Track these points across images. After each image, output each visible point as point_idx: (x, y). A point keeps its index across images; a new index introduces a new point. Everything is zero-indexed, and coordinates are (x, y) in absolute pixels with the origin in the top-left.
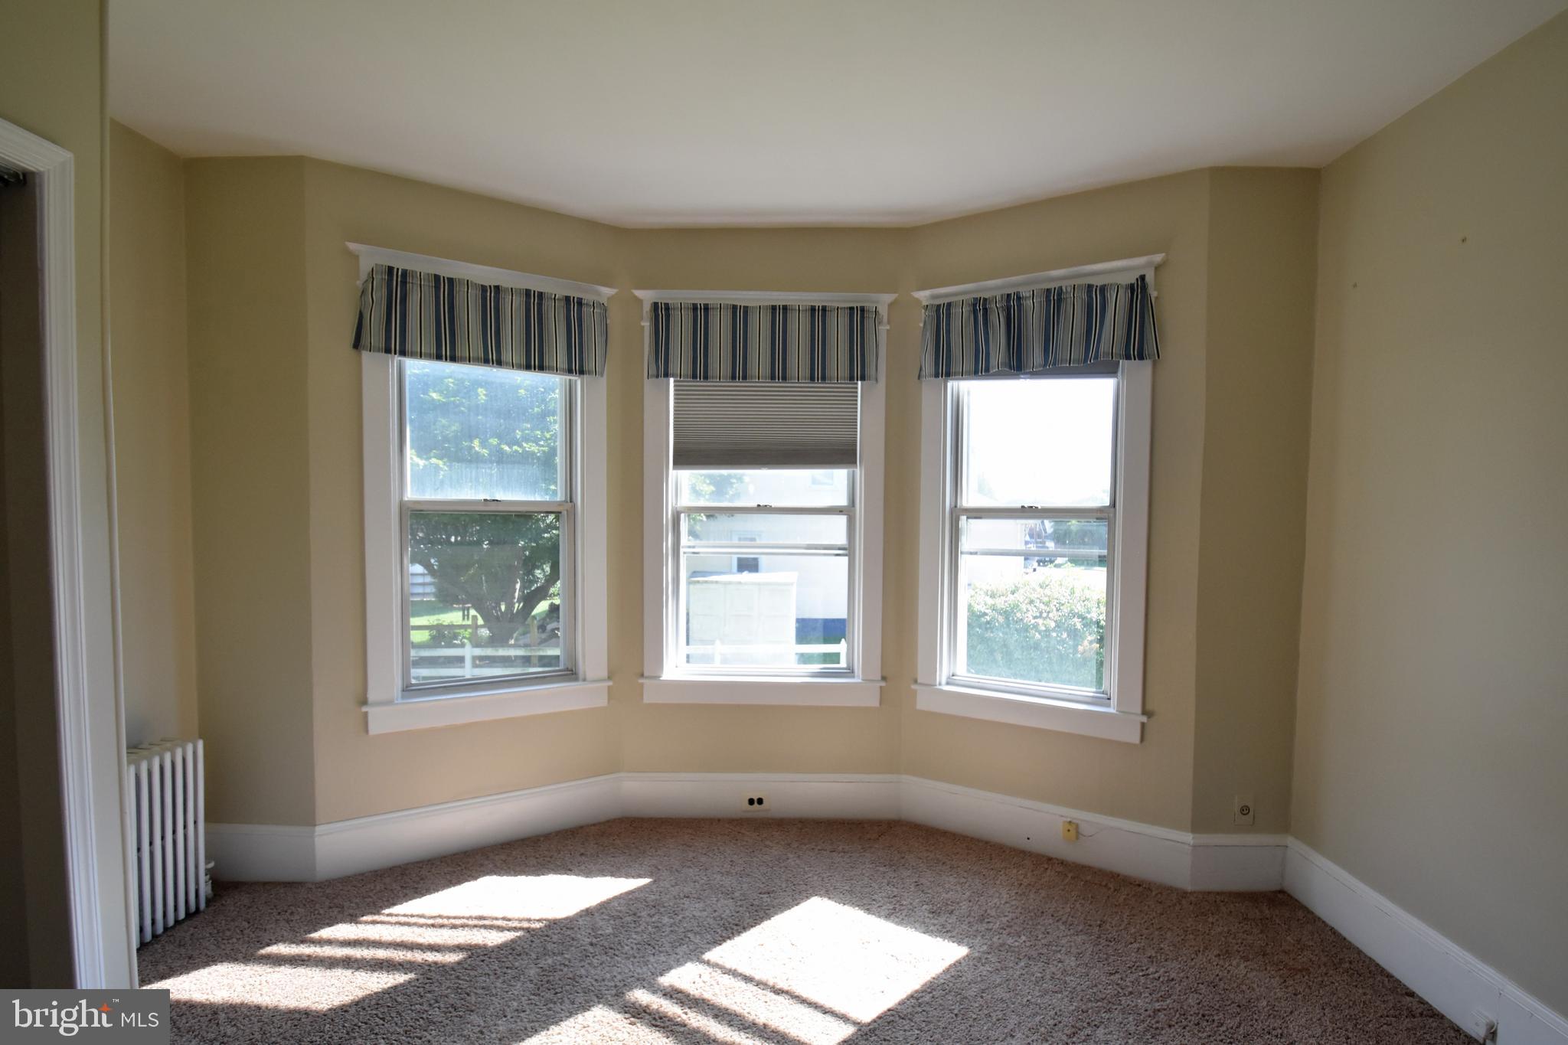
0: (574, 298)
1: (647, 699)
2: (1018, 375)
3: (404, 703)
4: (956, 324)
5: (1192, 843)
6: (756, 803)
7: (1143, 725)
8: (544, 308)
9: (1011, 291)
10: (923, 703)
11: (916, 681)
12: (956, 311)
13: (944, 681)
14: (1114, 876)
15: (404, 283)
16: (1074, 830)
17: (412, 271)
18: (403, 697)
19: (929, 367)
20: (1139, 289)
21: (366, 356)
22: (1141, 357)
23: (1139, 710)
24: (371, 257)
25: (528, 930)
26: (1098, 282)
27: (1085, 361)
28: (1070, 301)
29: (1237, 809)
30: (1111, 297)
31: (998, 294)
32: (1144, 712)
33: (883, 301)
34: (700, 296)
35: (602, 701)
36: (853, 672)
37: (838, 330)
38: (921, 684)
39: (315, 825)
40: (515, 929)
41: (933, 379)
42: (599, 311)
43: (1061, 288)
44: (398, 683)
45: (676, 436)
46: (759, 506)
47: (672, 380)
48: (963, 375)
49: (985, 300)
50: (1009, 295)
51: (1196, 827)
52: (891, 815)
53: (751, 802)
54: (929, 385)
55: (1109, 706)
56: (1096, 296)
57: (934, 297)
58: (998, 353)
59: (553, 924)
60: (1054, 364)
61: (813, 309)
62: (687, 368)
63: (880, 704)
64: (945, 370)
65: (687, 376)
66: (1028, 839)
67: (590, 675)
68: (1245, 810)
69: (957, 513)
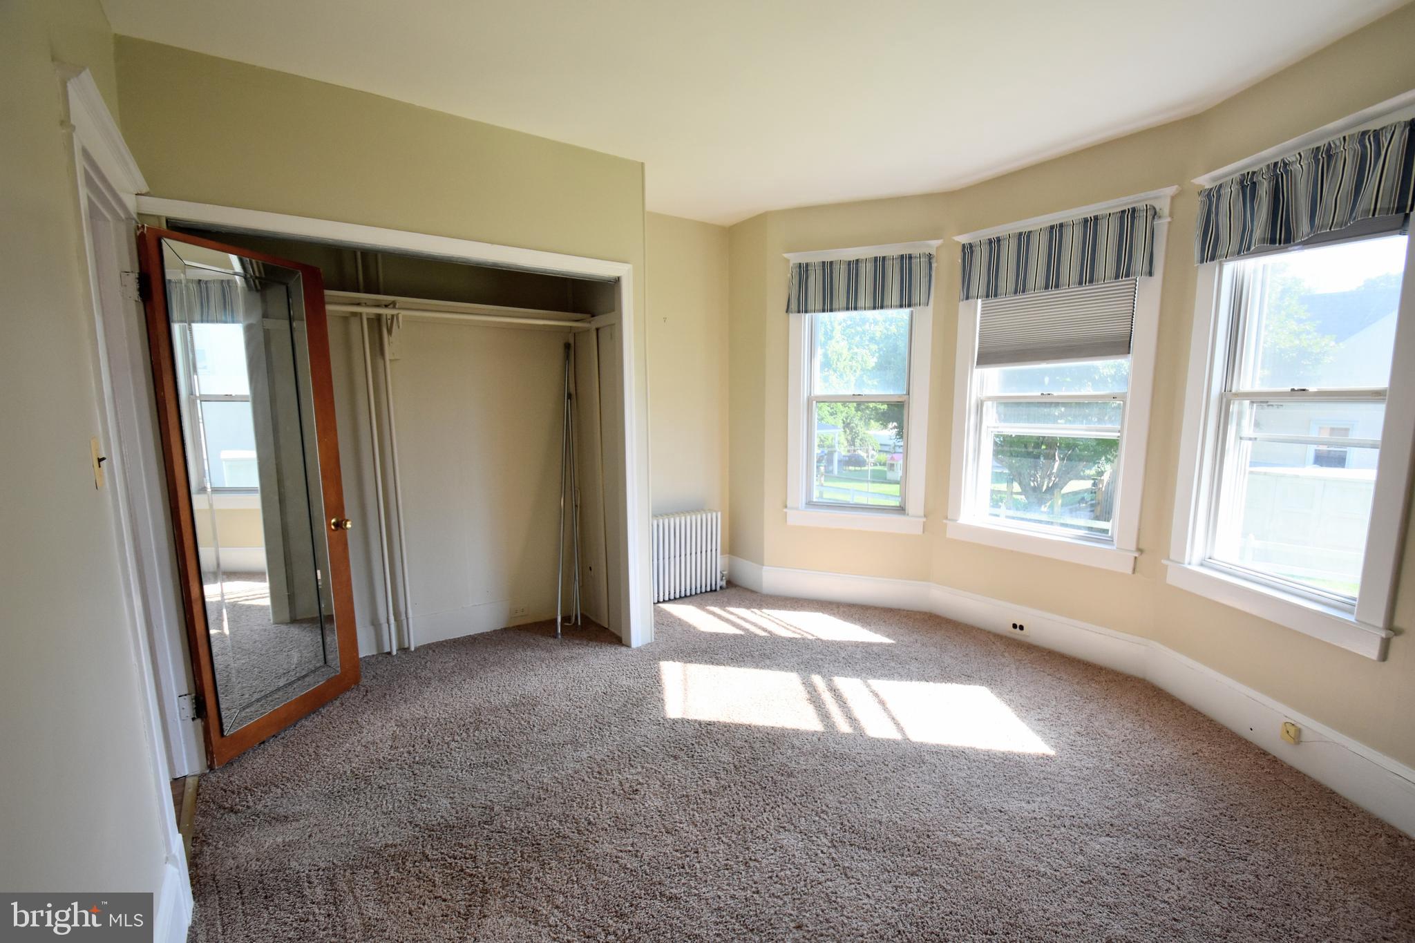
0: (906, 255)
1: (948, 534)
2: (1287, 248)
3: (808, 511)
4: (1225, 206)
6: (1018, 628)
7: (1385, 640)
8: (886, 267)
9: (1278, 159)
10: (1172, 578)
11: (1167, 557)
12: (1225, 192)
13: (1196, 562)
16: (1296, 736)
18: (808, 507)
21: (791, 315)
23: (1384, 625)
24: (795, 258)
26: (1371, 127)
27: (1347, 222)
28: (1339, 156)
30: (1385, 141)
31: (1265, 165)
32: (1388, 628)
33: (1163, 198)
35: (917, 531)
36: (1113, 540)
37: (1108, 235)
38: (1172, 561)
39: (763, 565)
42: (924, 259)
43: (1330, 144)
44: (803, 500)
45: (980, 343)
47: (979, 300)
48: (1227, 257)
49: (1252, 174)
50: (1276, 164)
52: (1139, 675)
53: (1015, 626)
54: (1204, 270)
55: (1351, 613)
56: (1369, 142)
57: (1214, 179)
58: (1259, 228)
61: (1084, 221)
63: (1133, 572)
64: (1213, 254)
66: (1251, 729)
67: (910, 513)
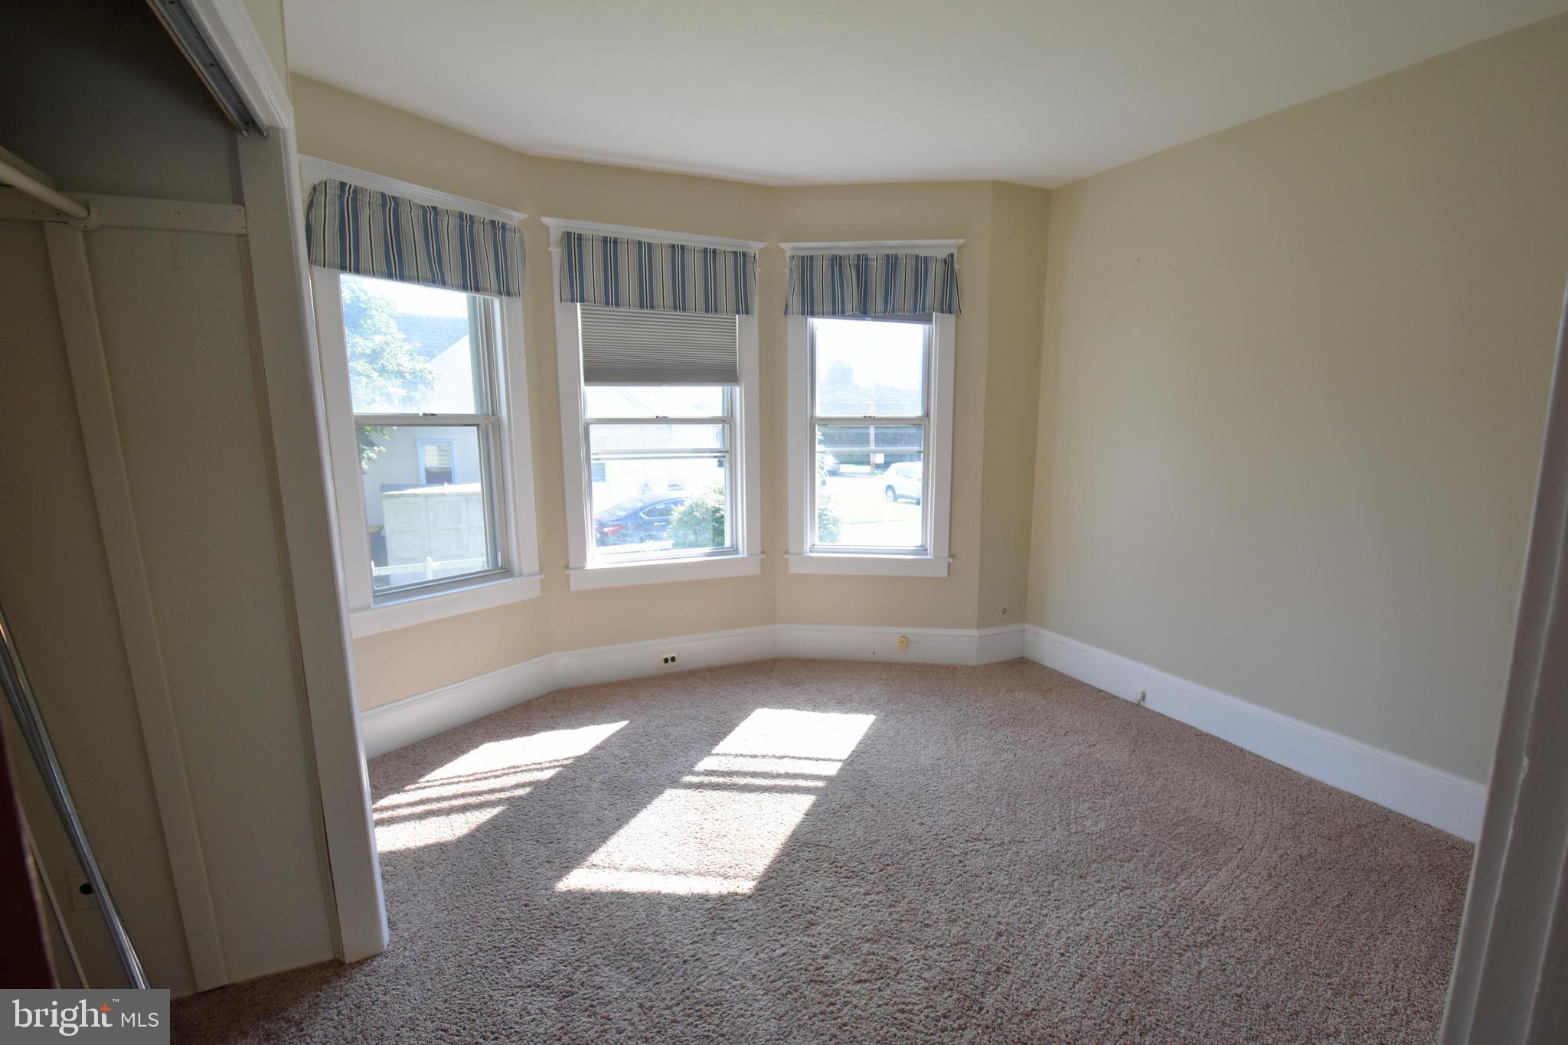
0: (499, 222)
1: (574, 587)
3: (377, 608)
4: (818, 275)
5: (977, 635)
6: (670, 661)
7: (949, 563)
8: (475, 231)
9: (861, 252)
10: (795, 568)
11: (787, 552)
12: (817, 263)
13: (808, 551)
14: (932, 666)
15: (355, 199)
16: (905, 640)
17: (362, 188)
18: (375, 603)
19: (795, 305)
20: (949, 262)
21: (321, 272)
22: (950, 313)
23: (947, 555)
25: (562, 766)
26: (922, 253)
27: (915, 311)
28: (903, 266)
29: (1000, 611)
30: (932, 266)
31: (852, 253)
32: (951, 556)
33: (755, 247)
34: (612, 230)
35: (536, 592)
36: (737, 549)
37: (725, 269)
38: (792, 553)
40: (555, 767)
41: (800, 316)
42: (518, 235)
43: (897, 255)
45: (585, 356)
46: (657, 417)
47: (578, 304)
48: (823, 314)
49: (840, 257)
50: (859, 256)
51: (979, 626)
53: (666, 661)
54: (792, 321)
55: (927, 554)
56: (921, 264)
57: (796, 249)
58: (852, 301)
59: (578, 759)
60: (893, 312)
61: (705, 250)
62: (600, 295)
63: (762, 572)
64: (810, 309)
65: (600, 303)
66: (874, 653)
67: (524, 571)
68: (1004, 611)
69: (814, 422)
